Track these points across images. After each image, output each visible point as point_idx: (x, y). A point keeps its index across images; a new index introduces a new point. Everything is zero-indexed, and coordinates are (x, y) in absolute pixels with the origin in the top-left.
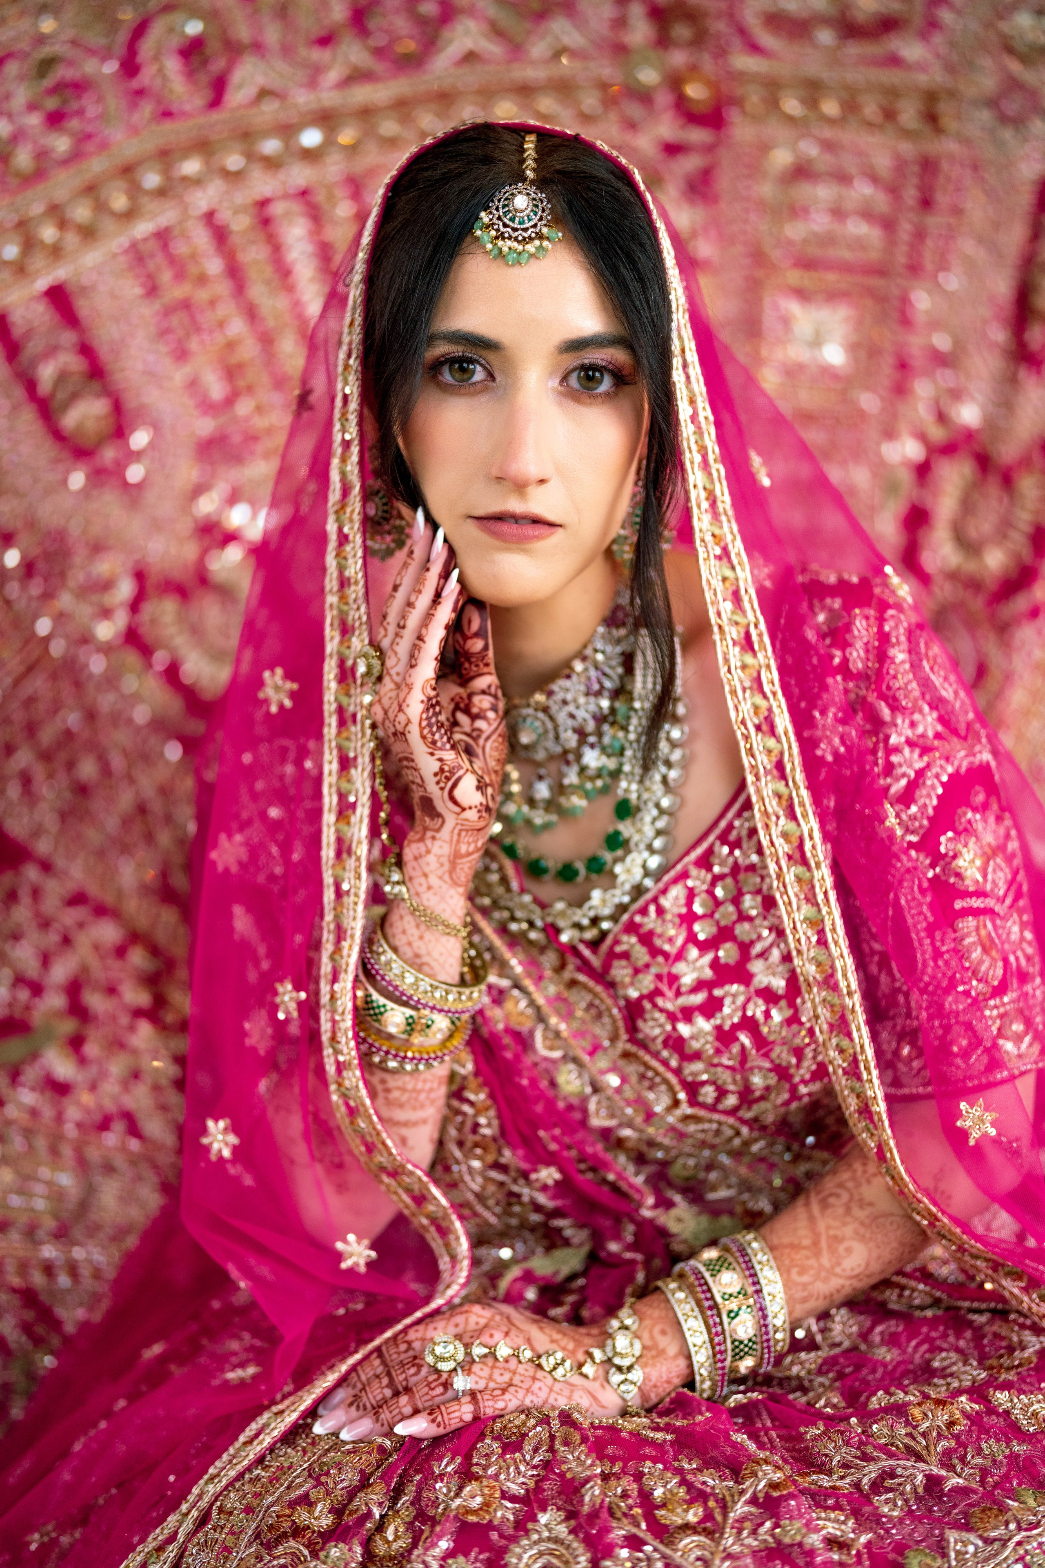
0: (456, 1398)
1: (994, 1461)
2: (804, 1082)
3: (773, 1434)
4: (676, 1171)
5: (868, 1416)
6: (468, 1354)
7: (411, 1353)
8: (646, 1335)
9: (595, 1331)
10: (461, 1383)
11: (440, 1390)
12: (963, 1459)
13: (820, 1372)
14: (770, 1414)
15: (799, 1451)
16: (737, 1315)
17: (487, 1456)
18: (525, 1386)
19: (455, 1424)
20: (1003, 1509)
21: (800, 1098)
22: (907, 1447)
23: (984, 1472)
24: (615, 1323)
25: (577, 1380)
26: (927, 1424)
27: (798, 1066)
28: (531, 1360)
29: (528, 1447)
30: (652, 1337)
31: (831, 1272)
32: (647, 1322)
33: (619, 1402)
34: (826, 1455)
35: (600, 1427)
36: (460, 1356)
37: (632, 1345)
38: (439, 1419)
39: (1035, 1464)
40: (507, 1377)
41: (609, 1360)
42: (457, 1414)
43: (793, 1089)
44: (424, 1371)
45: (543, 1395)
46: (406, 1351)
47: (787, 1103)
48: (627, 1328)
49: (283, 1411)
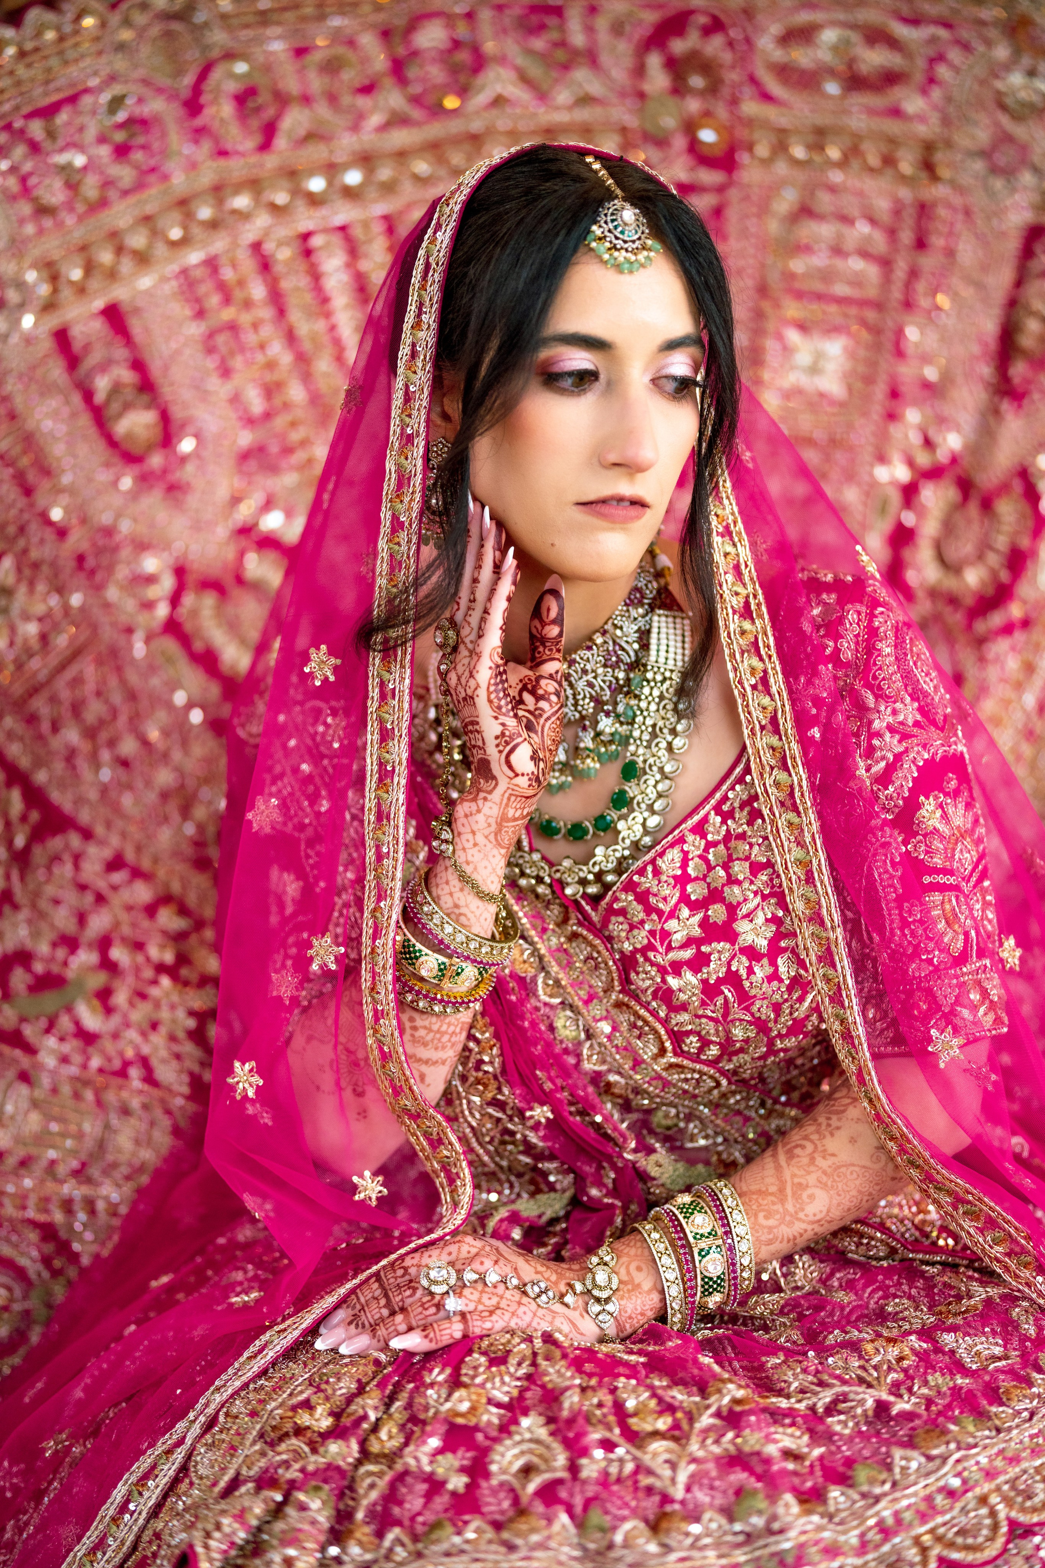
0: (448, 1318)
1: (939, 1392)
2: (780, 1036)
3: (736, 1364)
4: (658, 1119)
5: (824, 1351)
6: (460, 1279)
7: (407, 1278)
8: (623, 1271)
9: (576, 1267)
10: (452, 1304)
11: (433, 1310)
12: (910, 1390)
13: (782, 1313)
14: (733, 1348)
15: (761, 1379)
16: (708, 1253)
17: (475, 1368)
18: (511, 1309)
19: (446, 1340)
20: (945, 1432)
21: (776, 1053)
22: (859, 1377)
23: (929, 1402)
24: (595, 1260)
25: (558, 1307)
26: (879, 1358)
27: (776, 1022)
28: (517, 1287)
29: (513, 1361)
30: (628, 1273)
31: (795, 1217)
32: (624, 1259)
33: (597, 1330)
34: (785, 1381)
35: (578, 1349)
36: (452, 1282)
37: (610, 1279)
38: (432, 1335)
39: (975, 1396)
40: (495, 1301)
41: (589, 1291)
42: (448, 1331)
43: (771, 1043)
44: (419, 1293)
45: (527, 1318)
46: (403, 1276)
47: (764, 1057)
48: (606, 1264)
49: (285, 1330)
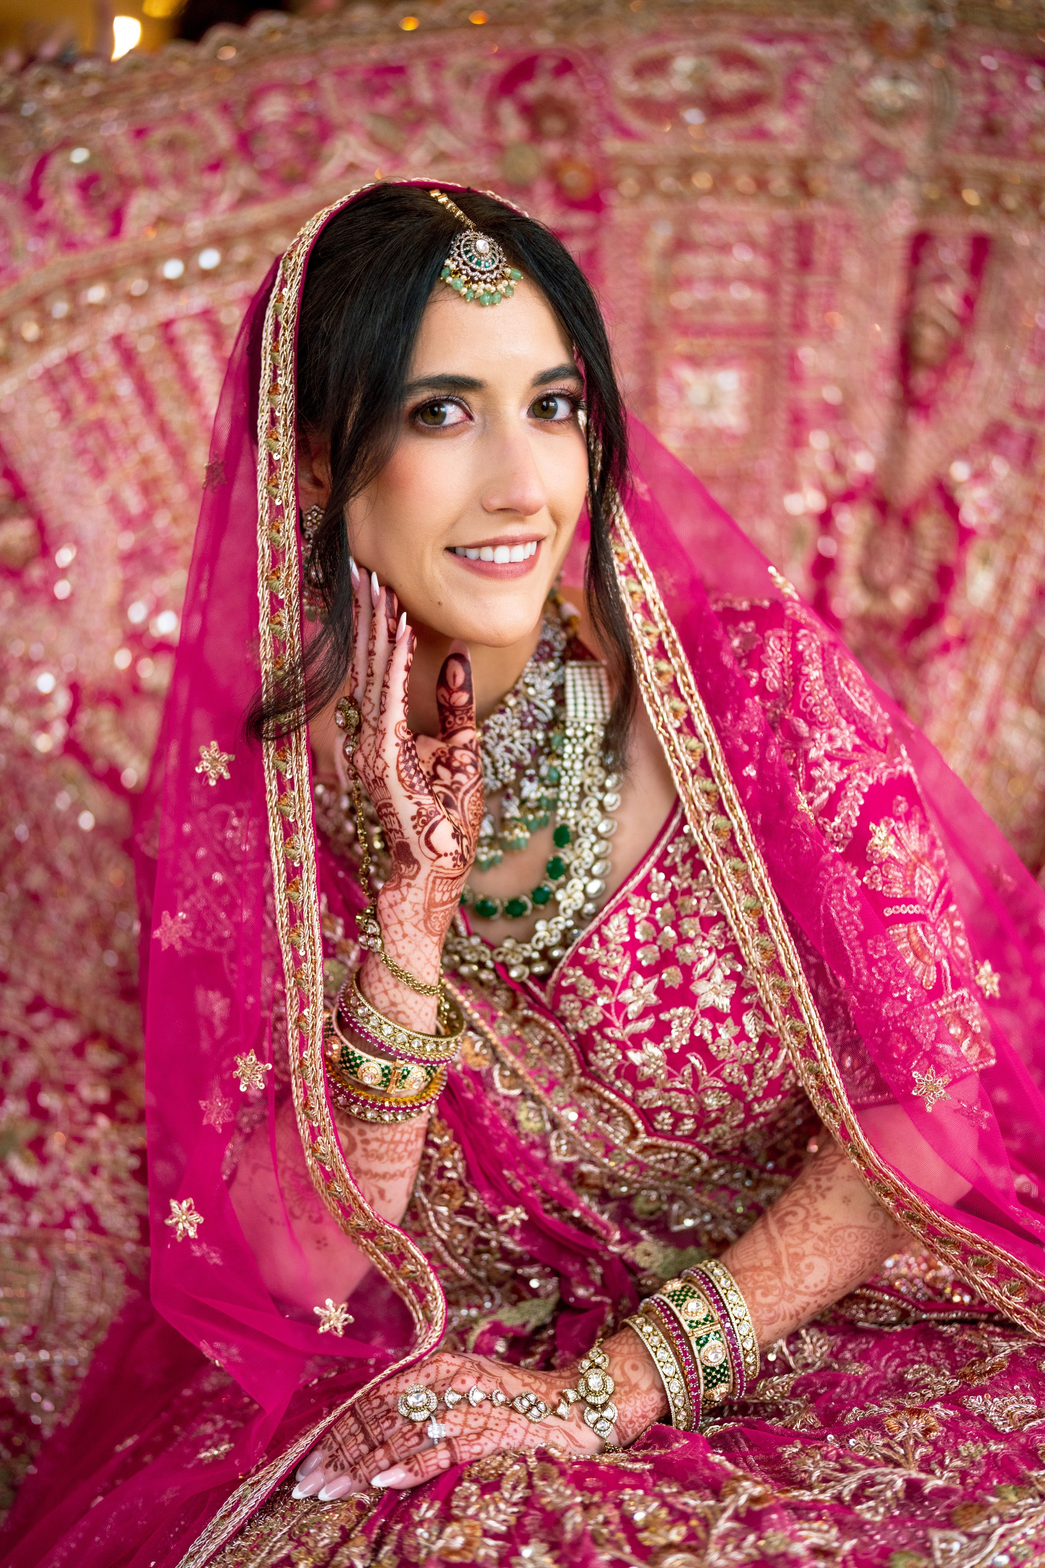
0: (433, 1446)
1: (973, 1462)
2: (757, 1099)
3: (751, 1459)
4: (640, 1205)
5: (843, 1432)
6: (441, 1401)
7: (384, 1407)
8: (617, 1372)
9: (567, 1374)
10: (435, 1431)
11: (415, 1440)
12: (941, 1464)
13: (793, 1395)
14: (747, 1441)
15: (779, 1472)
16: (707, 1341)
17: (467, 1498)
18: (500, 1429)
19: (432, 1471)
20: (985, 1505)
21: (755, 1118)
22: (884, 1456)
23: (964, 1474)
24: (586, 1363)
25: (551, 1420)
26: (904, 1433)
27: (750, 1083)
28: (504, 1404)
29: (507, 1485)
30: (623, 1373)
31: (795, 1290)
32: (618, 1359)
33: (597, 1441)
34: (805, 1471)
35: (577, 1463)
36: (433, 1406)
37: (604, 1383)
38: (416, 1468)
39: (1012, 1462)
40: (481, 1421)
41: (583, 1399)
42: (434, 1461)
43: (748, 1109)
44: (399, 1423)
45: (519, 1437)
46: (380, 1406)
47: (743, 1125)
48: (598, 1367)
49: (259, 1481)
